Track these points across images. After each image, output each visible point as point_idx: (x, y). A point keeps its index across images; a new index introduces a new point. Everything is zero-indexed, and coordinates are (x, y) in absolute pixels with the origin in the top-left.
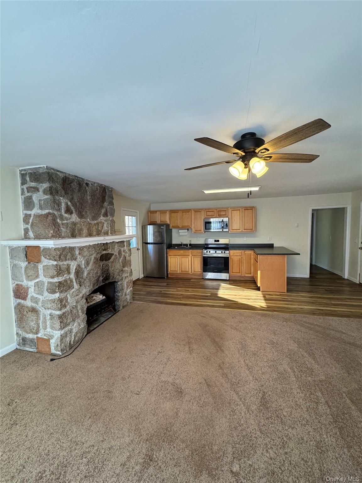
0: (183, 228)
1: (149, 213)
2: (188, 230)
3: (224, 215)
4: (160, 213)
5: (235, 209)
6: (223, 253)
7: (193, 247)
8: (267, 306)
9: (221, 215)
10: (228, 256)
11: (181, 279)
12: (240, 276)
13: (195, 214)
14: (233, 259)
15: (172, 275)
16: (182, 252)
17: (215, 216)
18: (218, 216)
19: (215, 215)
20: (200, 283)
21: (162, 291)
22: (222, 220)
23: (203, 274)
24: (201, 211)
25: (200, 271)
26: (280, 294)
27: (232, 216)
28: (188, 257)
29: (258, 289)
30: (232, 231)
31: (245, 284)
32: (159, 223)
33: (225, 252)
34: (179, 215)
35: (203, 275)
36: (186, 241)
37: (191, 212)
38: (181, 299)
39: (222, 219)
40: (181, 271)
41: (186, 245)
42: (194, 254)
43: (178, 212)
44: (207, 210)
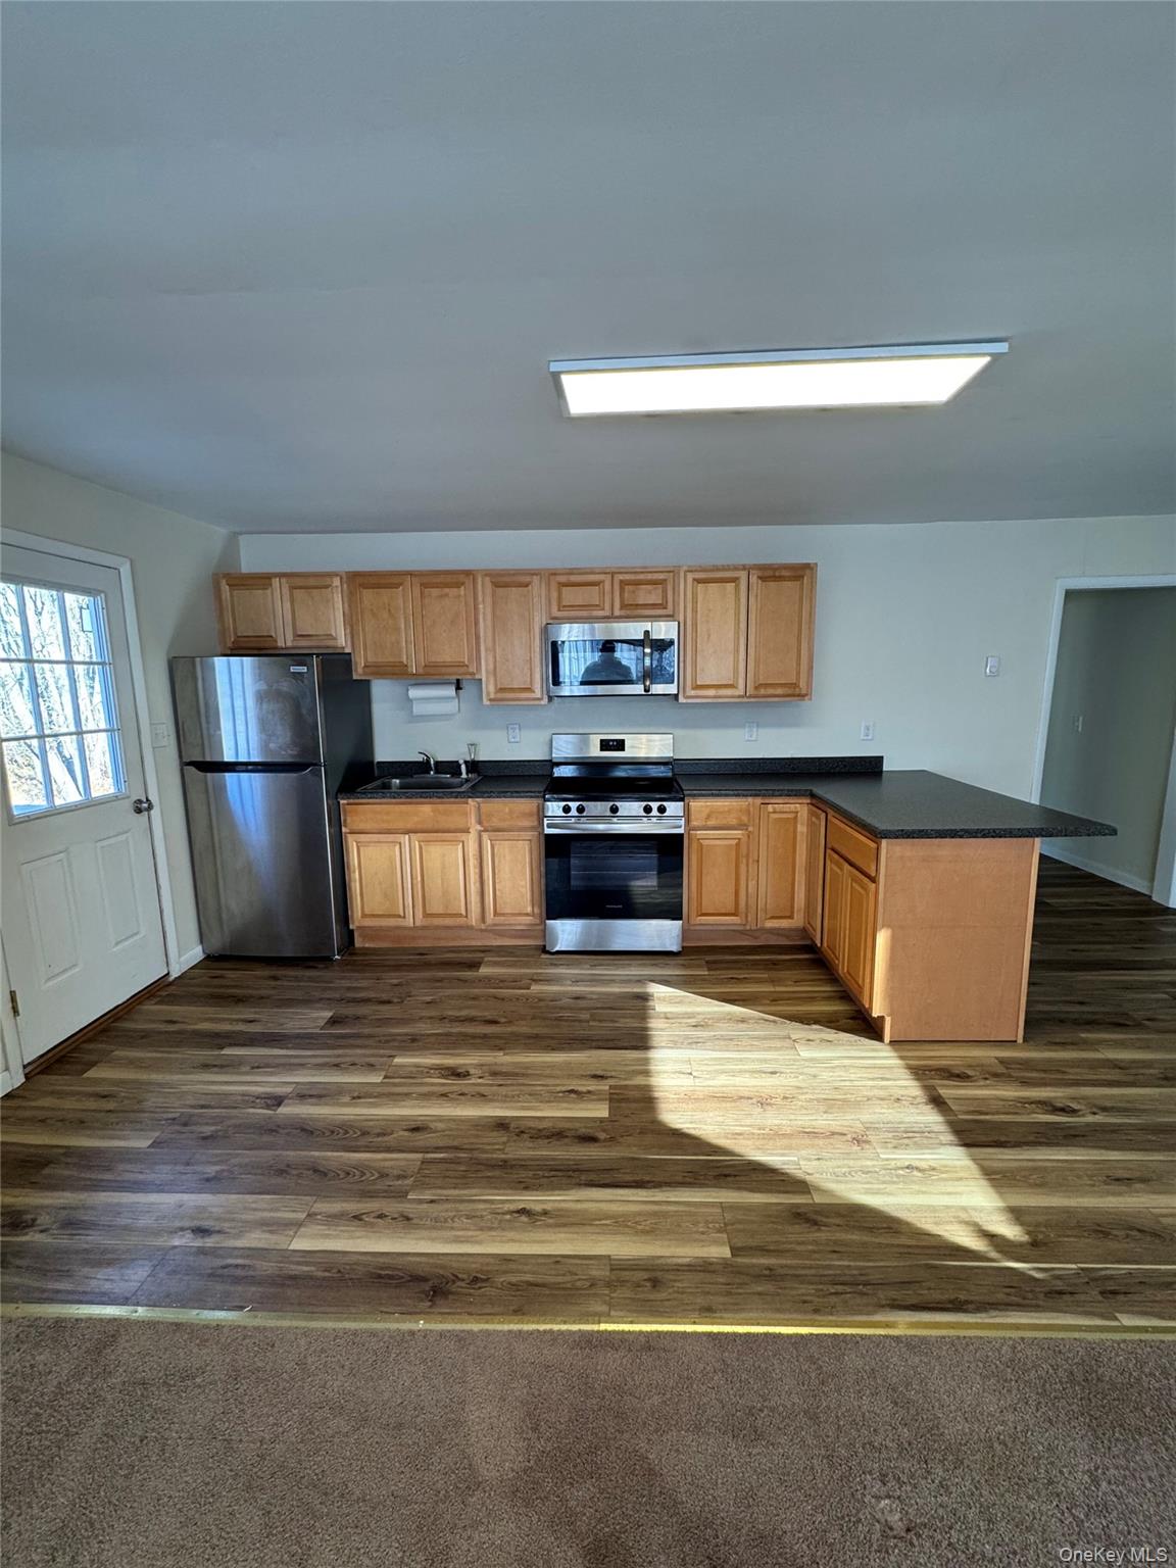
0: (430, 676)
1: (225, 588)
2: (458, 688)
3: (654, 606)
4: (292, 588)
5: (712, 576)
6: (655, 812)
7: (485, 776)
8: (1017, 1214)
9: (637, 606)
10: (681, 831)
11: (428, 965)
12: (741, 928)
13: (494, 595)
14: (703, 842)
15: (372, 939)
16: (425, 811)
17: (607, 613)
18: (623, 613)
19: (607, 606)
20: (535, 988)
21: (278, 1101)
22: (647, 633)
23: (545, 925)
24: (527, 579)
25: (529, 909)
26: (1002, 1061)
27: (695, 611)
28: (463, 836)
29: (869, 1028)
30: (693, 693)
31: (772, 981)
32: (289, 644)
33: (662, 810)
34: (403, 600)
35: (544, 931)
36: (450, 746)
37: (475, 588)
38: (402, 1195)
39: (647, 626)
40: (426, 915)
41: (452, 767)
42: (496, 823)
43: (397, 586)
44: (563, 579)
